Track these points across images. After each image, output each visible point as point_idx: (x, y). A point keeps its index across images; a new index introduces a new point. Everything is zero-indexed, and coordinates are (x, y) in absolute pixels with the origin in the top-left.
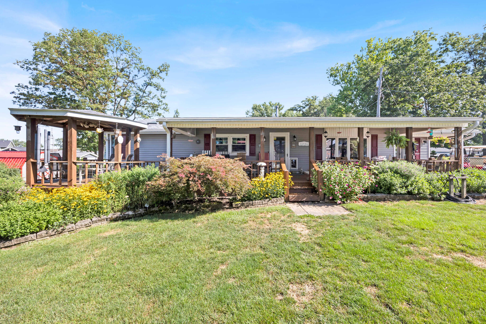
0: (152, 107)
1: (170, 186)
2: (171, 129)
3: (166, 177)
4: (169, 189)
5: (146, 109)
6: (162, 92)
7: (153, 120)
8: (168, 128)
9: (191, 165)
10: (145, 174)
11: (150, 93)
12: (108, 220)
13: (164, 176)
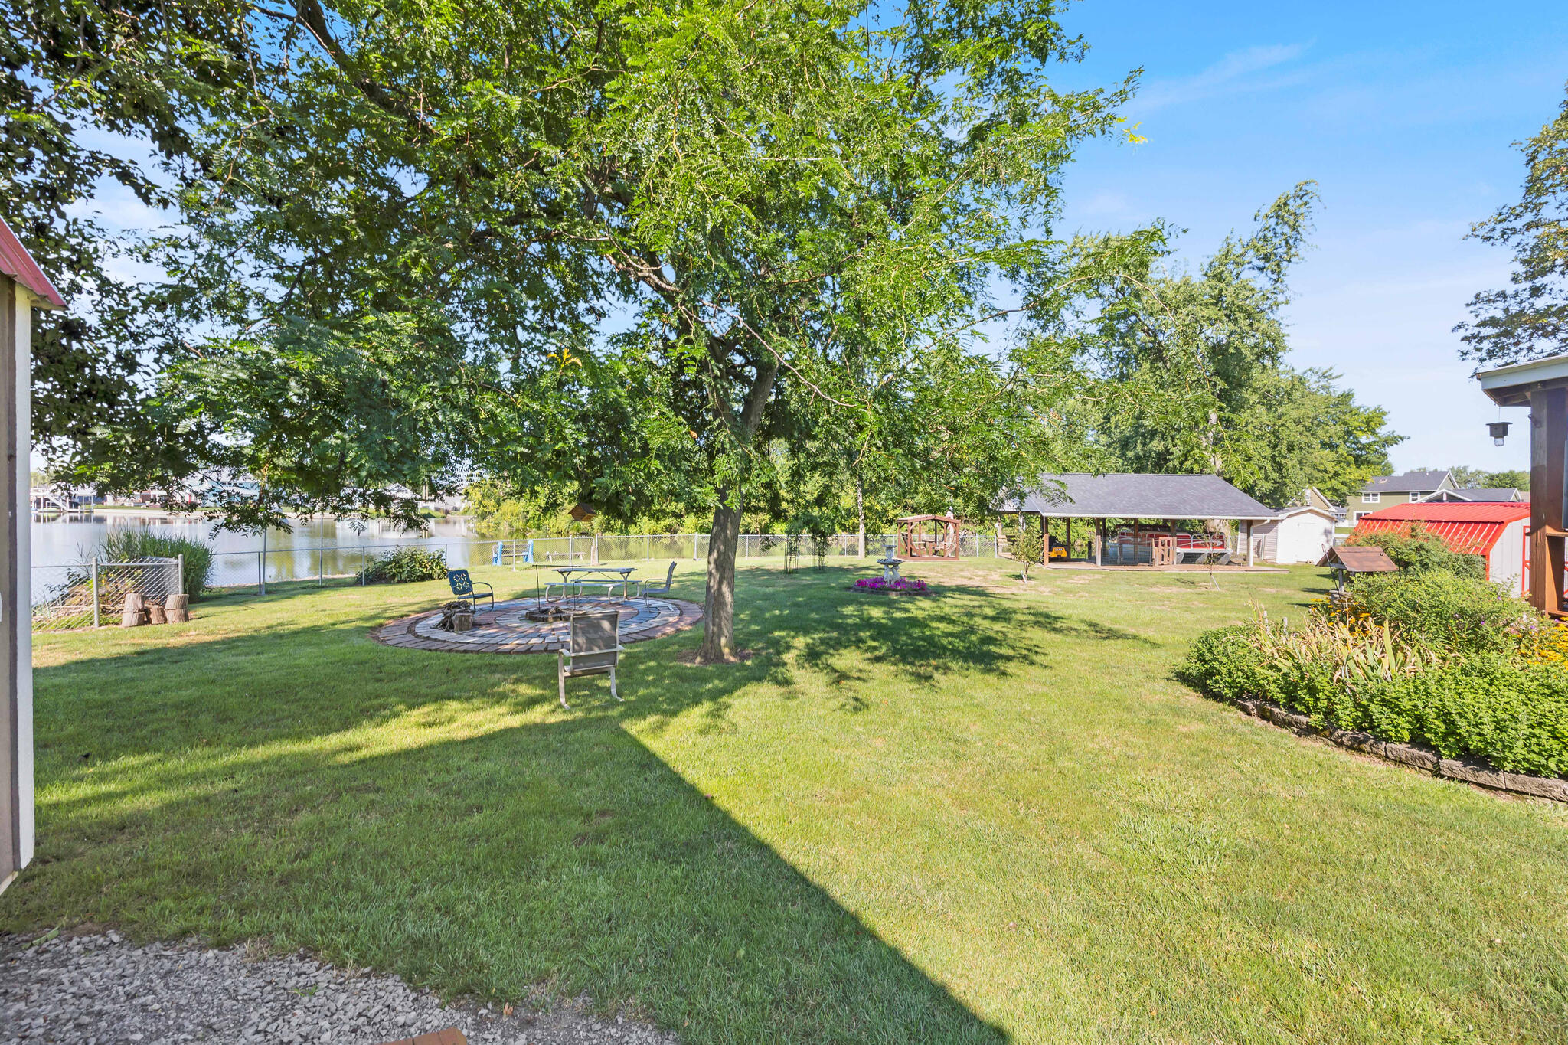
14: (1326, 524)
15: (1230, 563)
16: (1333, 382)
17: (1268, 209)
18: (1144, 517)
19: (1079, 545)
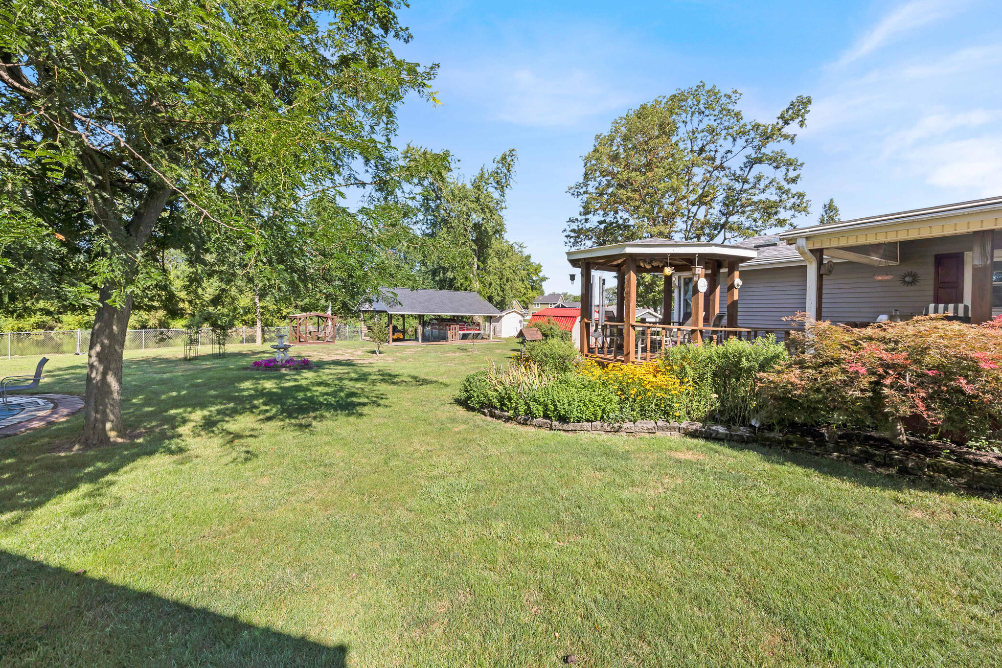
0: (764, 208)
1: (818, 390)
2: (818, 253)
3: (808, 367)
4: (814, 396)
5: (748, 217)
6: (788, 170)
7: (766, 238)
8: (811, 251)
9: (886, 343)
10: (753, 355)
11: (759, 181)
12: (682, 431)
13: (802, 365)
14: (520, 317)
15: (483, 338)
16: (524, 250)
17: (498, 158)
18: (444, 314)
19: (410, 330)
